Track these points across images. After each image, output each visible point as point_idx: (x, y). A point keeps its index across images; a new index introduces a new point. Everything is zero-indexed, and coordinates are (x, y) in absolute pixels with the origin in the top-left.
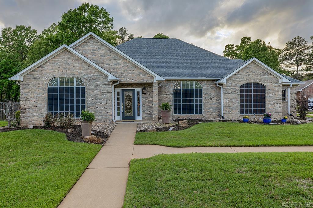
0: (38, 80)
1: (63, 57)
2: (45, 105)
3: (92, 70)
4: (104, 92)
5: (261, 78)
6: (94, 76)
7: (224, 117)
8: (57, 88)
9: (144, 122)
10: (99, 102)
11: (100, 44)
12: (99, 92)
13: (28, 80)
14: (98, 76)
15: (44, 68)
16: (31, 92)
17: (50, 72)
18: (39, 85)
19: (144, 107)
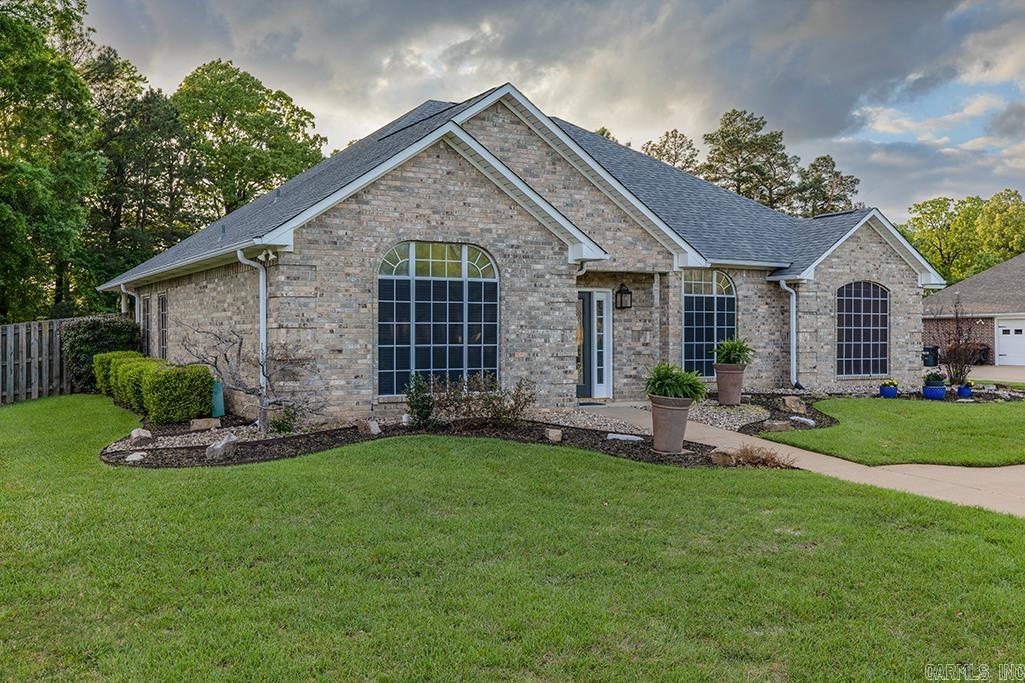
0: (344, 249)
1: (433, 166)
2: (370, 347)
3: (522, 223)
4: (556, 300)
5: (881, 269)
6: (525, 242)
7: (801, 383)
8: (409, 281)
9: (619, 404)
10: (542, 336)
11: (523, 128)
12: (541, 300)
13: (308, 248)
14: (538, 243)
15: (367, 203)
16: (319, 293)
17: (388, 220)
18: (348, 270)
19: (622, 353)
